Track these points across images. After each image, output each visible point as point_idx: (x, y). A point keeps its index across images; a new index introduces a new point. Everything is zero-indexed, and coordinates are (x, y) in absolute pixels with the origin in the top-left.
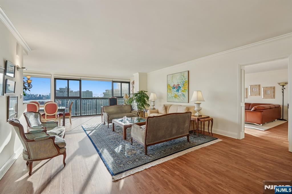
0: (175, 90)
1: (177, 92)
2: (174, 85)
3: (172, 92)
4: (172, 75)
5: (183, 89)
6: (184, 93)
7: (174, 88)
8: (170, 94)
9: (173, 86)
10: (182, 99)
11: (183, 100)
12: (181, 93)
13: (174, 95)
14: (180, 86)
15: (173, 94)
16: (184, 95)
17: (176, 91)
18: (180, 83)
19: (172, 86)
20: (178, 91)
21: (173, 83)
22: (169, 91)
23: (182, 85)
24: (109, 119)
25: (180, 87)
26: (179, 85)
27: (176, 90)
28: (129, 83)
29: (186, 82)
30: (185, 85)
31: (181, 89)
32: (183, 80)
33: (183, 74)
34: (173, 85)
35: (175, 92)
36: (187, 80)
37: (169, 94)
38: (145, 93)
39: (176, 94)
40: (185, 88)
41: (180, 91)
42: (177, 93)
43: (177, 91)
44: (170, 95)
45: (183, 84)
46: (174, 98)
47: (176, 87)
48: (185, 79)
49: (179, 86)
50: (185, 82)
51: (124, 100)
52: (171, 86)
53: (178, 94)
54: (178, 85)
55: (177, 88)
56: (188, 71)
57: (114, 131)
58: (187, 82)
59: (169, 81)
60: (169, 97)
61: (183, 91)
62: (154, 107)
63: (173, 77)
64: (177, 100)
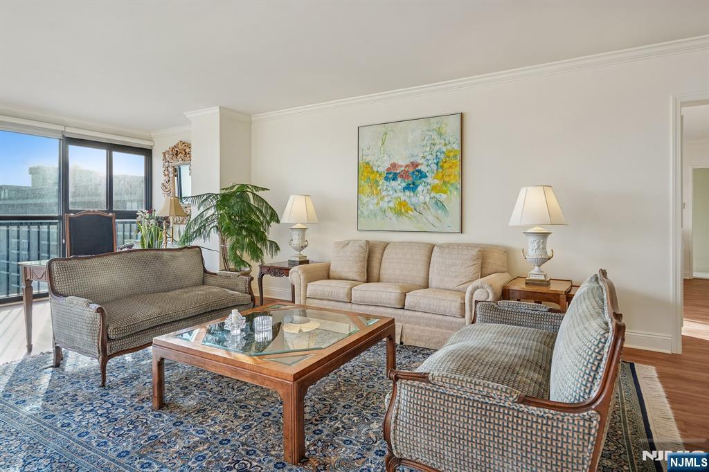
0: (399, 184)
1: (407, 193)
2: (394, 165)
3: (384, 193)
4: (381, 129)
5: (436, 182)
6: (444, 196)
7: (392, 174)
8: (375, 201)
9: (388, 169)
10: (430, 218)
11: (437, 224)
12: (428, 199)
13: (391, 205)
14: (423, 168)
15: (386, 199)
16: (440, 205)
17: (404, 189)
18: (424, 157)
19: (383, 169)
20: (412, 187)
21: (386, 157)
22: (368, 190)
23: (434, 167)
24: (111, 337)
25: (422, 175)
26: (417, 166)
27: (404, 185)
28: (147, 153)
29: (452, 154)
30: (446, 166)
31: (429, 180)
32: (437, 148)
33: (435, 126)
34: (387, 165)
35: (401, 194)
36: (456, 147)
37: (364, 199)
38: (260, 193)
39: (403, 198)
40: (447, 179)
41: (420, 188)
42: (409, 197)
43: (407, 188)
44: (371, 203)
45: (437, 164)
46: (390, 214)
47: (404, 175)
48: (446, 145)
49: (419, 171)
50: (448, 157)
51: (134, 226)
52: (375, 169)
53: (414, 200)
54: (415, 165)
55: (408, 177)
56: (462, 115)
57: (162, 405)
58: (455, 156)
59: (366, 152)
60: (366, 213)
61: (434, 188)
62: (304, 253)
63: (386, 133)
64: (405, 223)
